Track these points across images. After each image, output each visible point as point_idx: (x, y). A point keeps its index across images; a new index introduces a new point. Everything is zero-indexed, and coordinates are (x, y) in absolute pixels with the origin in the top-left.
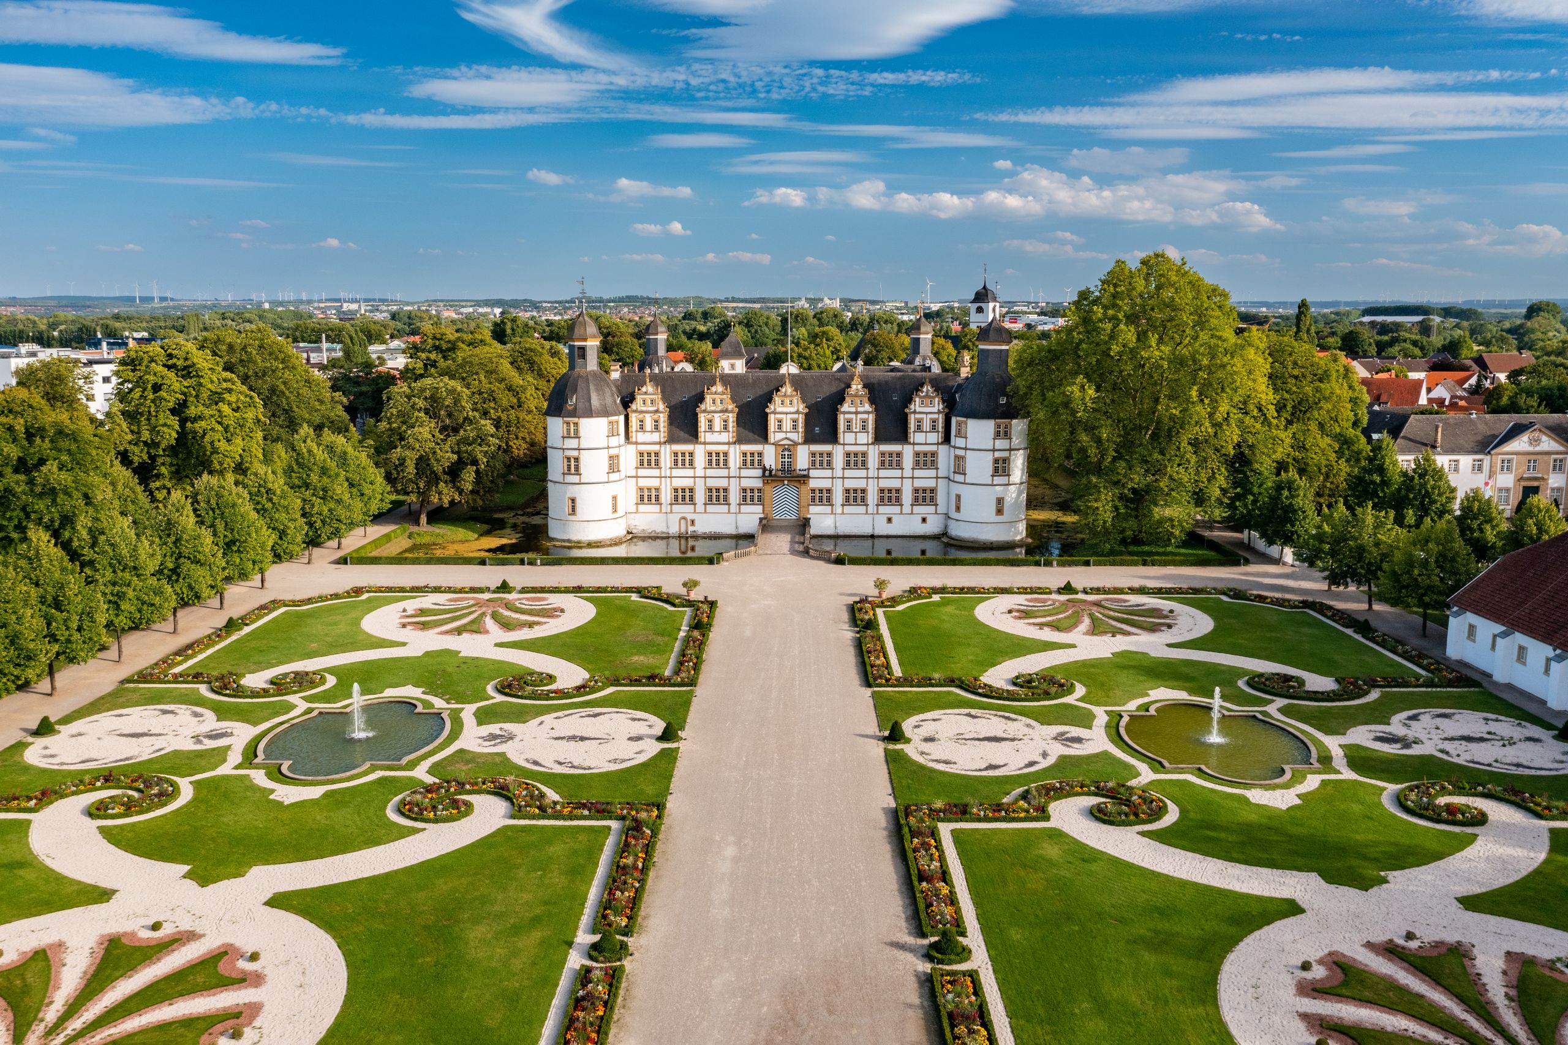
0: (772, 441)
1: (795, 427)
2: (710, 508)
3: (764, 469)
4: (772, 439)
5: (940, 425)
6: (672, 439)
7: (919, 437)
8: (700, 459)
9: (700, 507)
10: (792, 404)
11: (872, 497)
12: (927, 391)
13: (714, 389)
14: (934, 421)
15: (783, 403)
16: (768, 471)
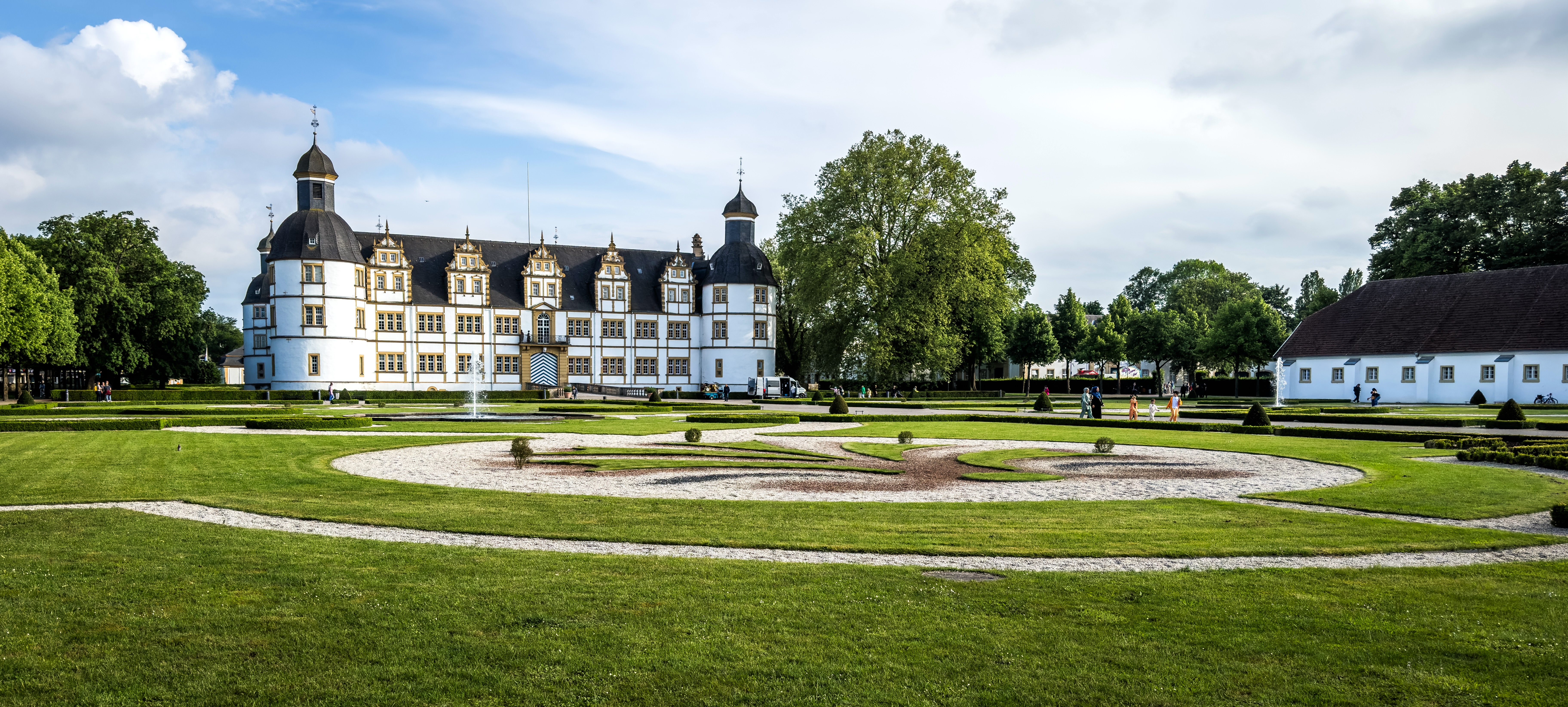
0: (529, 306)
1: (552, 292)
3: (521, 335)
5: (692, 296)
6: (416, 300)
7: (673, 308)
8: (450, 324)
9: (451, 377)
10: (548, 268)
11: (630, 367)
12: (679, 262)
13: (464, 247)
14: (685, 292)
15: (539, 267)
16: (525, 338)
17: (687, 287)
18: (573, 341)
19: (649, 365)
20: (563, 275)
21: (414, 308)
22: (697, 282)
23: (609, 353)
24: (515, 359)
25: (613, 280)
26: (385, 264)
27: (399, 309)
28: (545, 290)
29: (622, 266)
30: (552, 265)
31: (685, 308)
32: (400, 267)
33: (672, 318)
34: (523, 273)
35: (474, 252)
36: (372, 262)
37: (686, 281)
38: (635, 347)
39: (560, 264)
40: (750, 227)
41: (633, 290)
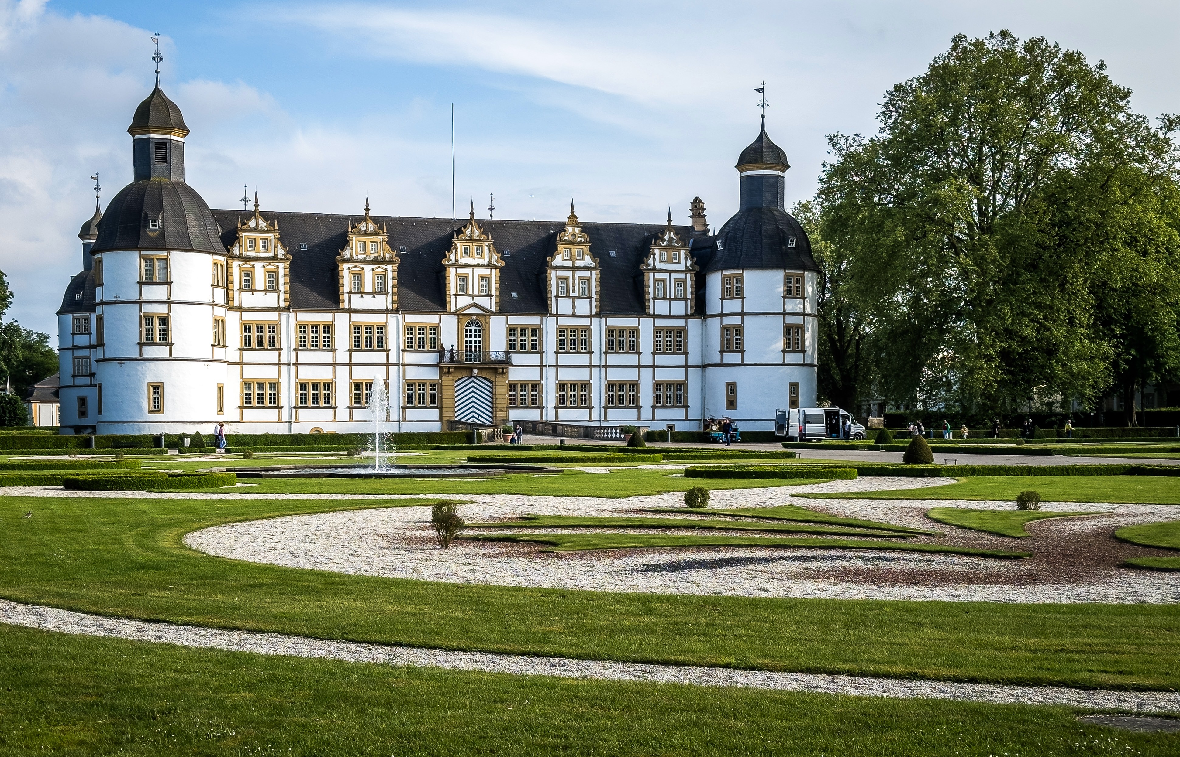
0: (453, 309)
1: (486, 289)
3: (441, 352)
4: (451, 306)
5: (690, 289)
6: (295, 304)
7: (660, 308)
8: (342, 337)
10: (480, 252)
11: (598, 396)
12: (671, 238)
13: (363, 227)
14: (679, 283)
15: (467, 252)
16: (447, 355)
17: (682, 276)
18: (516, 359)
19: (626, 392)
20: (502, 263)
21: (292, 315)
22: (697, 268)
23: (568, 376)
24: (433, 385)
25: (574, 268)
26: (253, 254)
27: (272, 317)
28: (475, 285)
29: (586, 248)
30: (486, 249)
31: (680, 308)
32: (274, 258)
33: (660, 323)
34: (445, 262)
35: (375, 234)
36: (236, 251)
37: (682, 267)
38: (606, 366)
39: (498, 247)
40: (777, 184)
41: (603, 282)
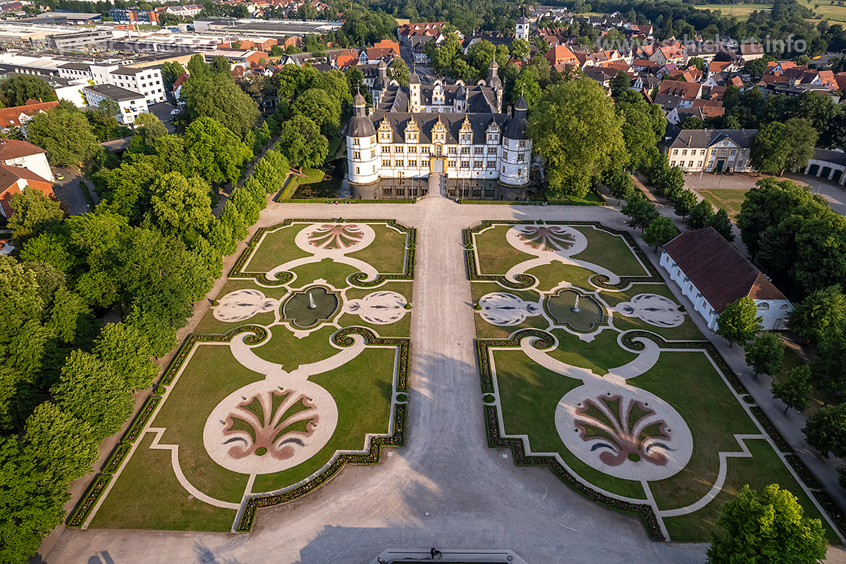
1: (442, 138)
2: (409, 168)
3: (430, 154)
4: (433, 142)
5: (499, 138)
6: (394, 142)
7: (490, 142)
8: (406, 150)
9: (406, 168)
10: (441, 128)
11: (471, 165)
12: (494, 124)
13: (411, 122)
14: (496, 136)
15: (438, 128)
16: (432, 155)
18: (450, 155)
19: (480, 164)
20: (447, 131)
21: (394, 144)
22: (501, 132)
23: (463, 160)
24: (428, 161)
25: (466, 133)
26: (384, 130)
28: (440, 137)
29: (470, 127)
31: (495, 142)
32: (389, 131)
33: (490, 146)
34: (432, 131)
35: (414, 124)
36: (379, 129)
37: (497, 131)
38: (474, 157)
41: (474, 136)
